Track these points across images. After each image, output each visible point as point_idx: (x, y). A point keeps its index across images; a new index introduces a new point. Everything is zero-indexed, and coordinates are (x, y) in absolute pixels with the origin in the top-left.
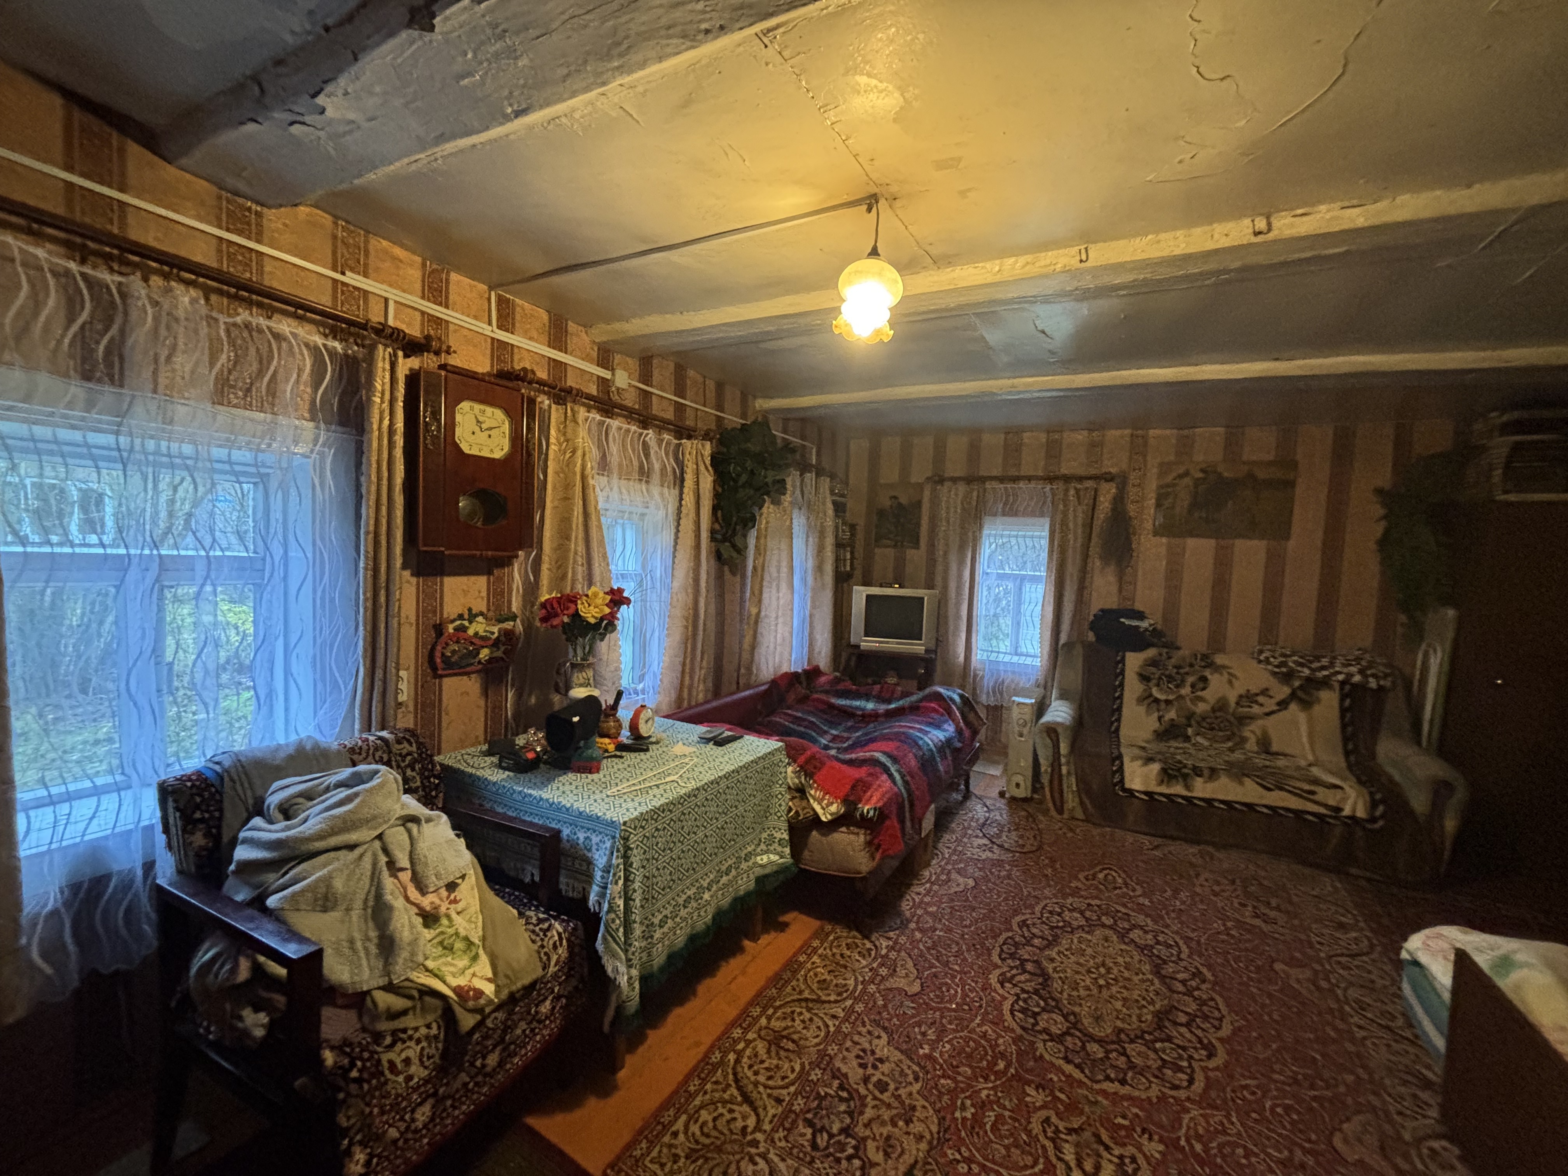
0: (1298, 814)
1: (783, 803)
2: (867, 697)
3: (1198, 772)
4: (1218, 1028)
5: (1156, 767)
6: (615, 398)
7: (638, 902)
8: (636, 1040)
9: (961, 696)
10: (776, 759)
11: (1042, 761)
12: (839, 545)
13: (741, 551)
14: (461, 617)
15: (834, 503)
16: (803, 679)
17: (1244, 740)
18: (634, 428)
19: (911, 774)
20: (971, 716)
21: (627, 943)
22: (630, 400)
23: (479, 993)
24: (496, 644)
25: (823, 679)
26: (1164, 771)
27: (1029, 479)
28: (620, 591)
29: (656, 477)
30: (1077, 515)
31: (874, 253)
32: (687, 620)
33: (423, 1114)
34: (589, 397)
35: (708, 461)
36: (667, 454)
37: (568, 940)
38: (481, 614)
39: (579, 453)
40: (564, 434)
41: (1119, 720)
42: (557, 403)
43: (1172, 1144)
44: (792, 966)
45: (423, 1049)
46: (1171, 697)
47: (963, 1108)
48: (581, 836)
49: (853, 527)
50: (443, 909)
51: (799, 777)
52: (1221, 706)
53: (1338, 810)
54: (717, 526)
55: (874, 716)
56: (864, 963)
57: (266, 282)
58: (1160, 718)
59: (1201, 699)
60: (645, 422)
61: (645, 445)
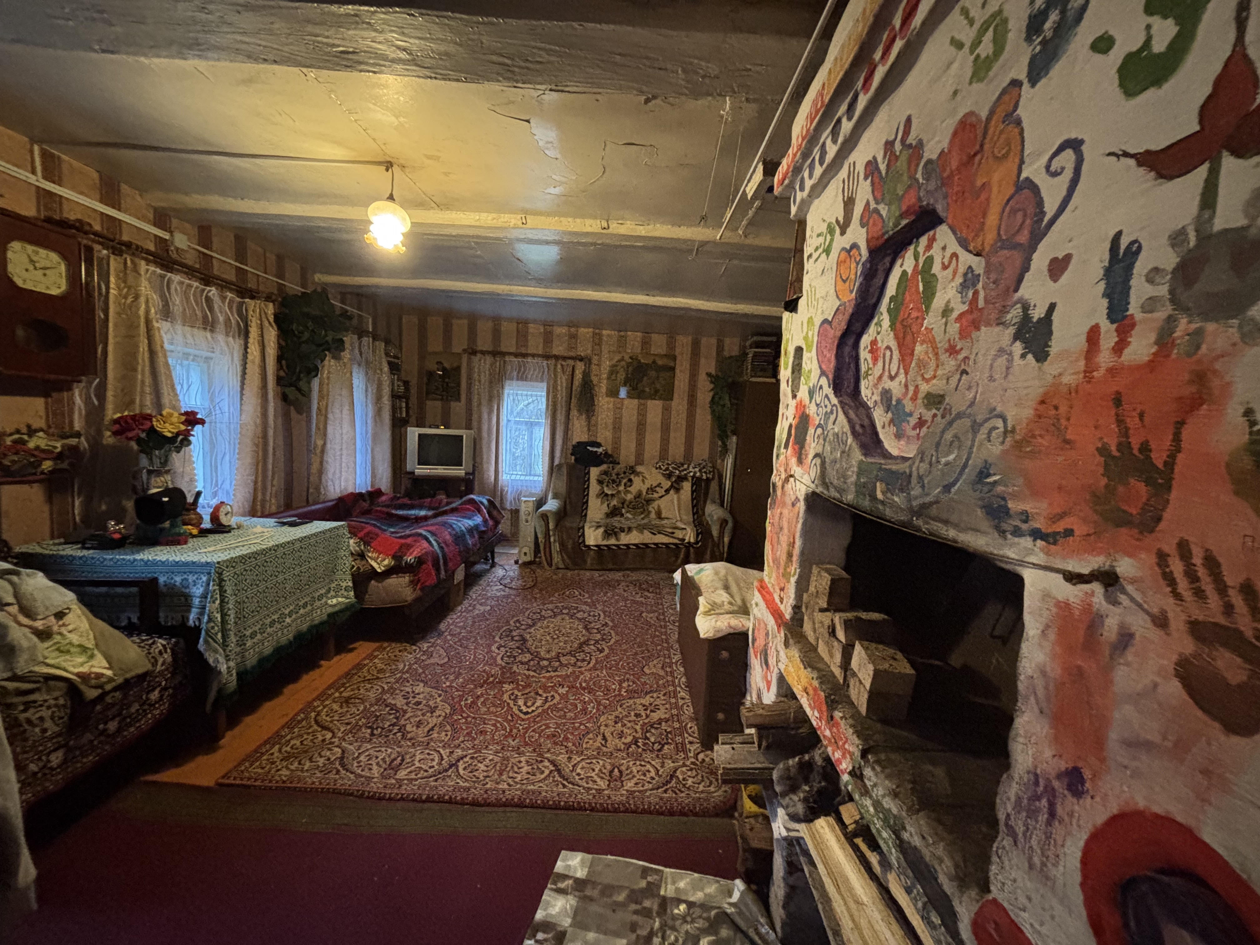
0: (666, 544)
1: (348, 562)
2: (421, 507)
3: (622, 530)
4: (608, 643)
5: (601, 530)
6: (174, 256)
7: (232, 616)
8: (233, 722)
9: (489, 501)
10: (341, 531)
11: (539, 536)
12: (394, 396)
13: (307, 395)
14: (18, 432)
15: (389, 363)
16: (367, 497)
17: (649, 512)
18: (196, 284)
19: (445, 543)
20: (495, 513)
21: (225, 645)
22: (190, 259)
23: (99, 676)
24: (60, 457)
25: (384, 498)
26: (605, 531)
27: (533, 356)
28: (194, 413)
29: (221, 327)
30: (563, 380)
31: (391, 198)
32: (257, 445)
33: (56, 759)
34: (148, 252)
35: (271, 319)
36: (230, 308)
37: (171, 649)
38: (41, 430)
39: (142, 300)
40: (125, 282)
41: (586, 508)
42: (113, 253)
43: (572, 687)
44: (359, 666)
45: (53, 712)
46: (614, 492)
47: (467, 700)
48: (178, 579)
49: (406, 383)
50: (55, 628)
51: (359, 546)
52: (639, 495)
53: (684, 540)
54: (282, 373)
55: (426, 518)
56: (411, 656)
58: (608, 505)
59: (629, 492)
60: (207, 280)
61: (208, 300)
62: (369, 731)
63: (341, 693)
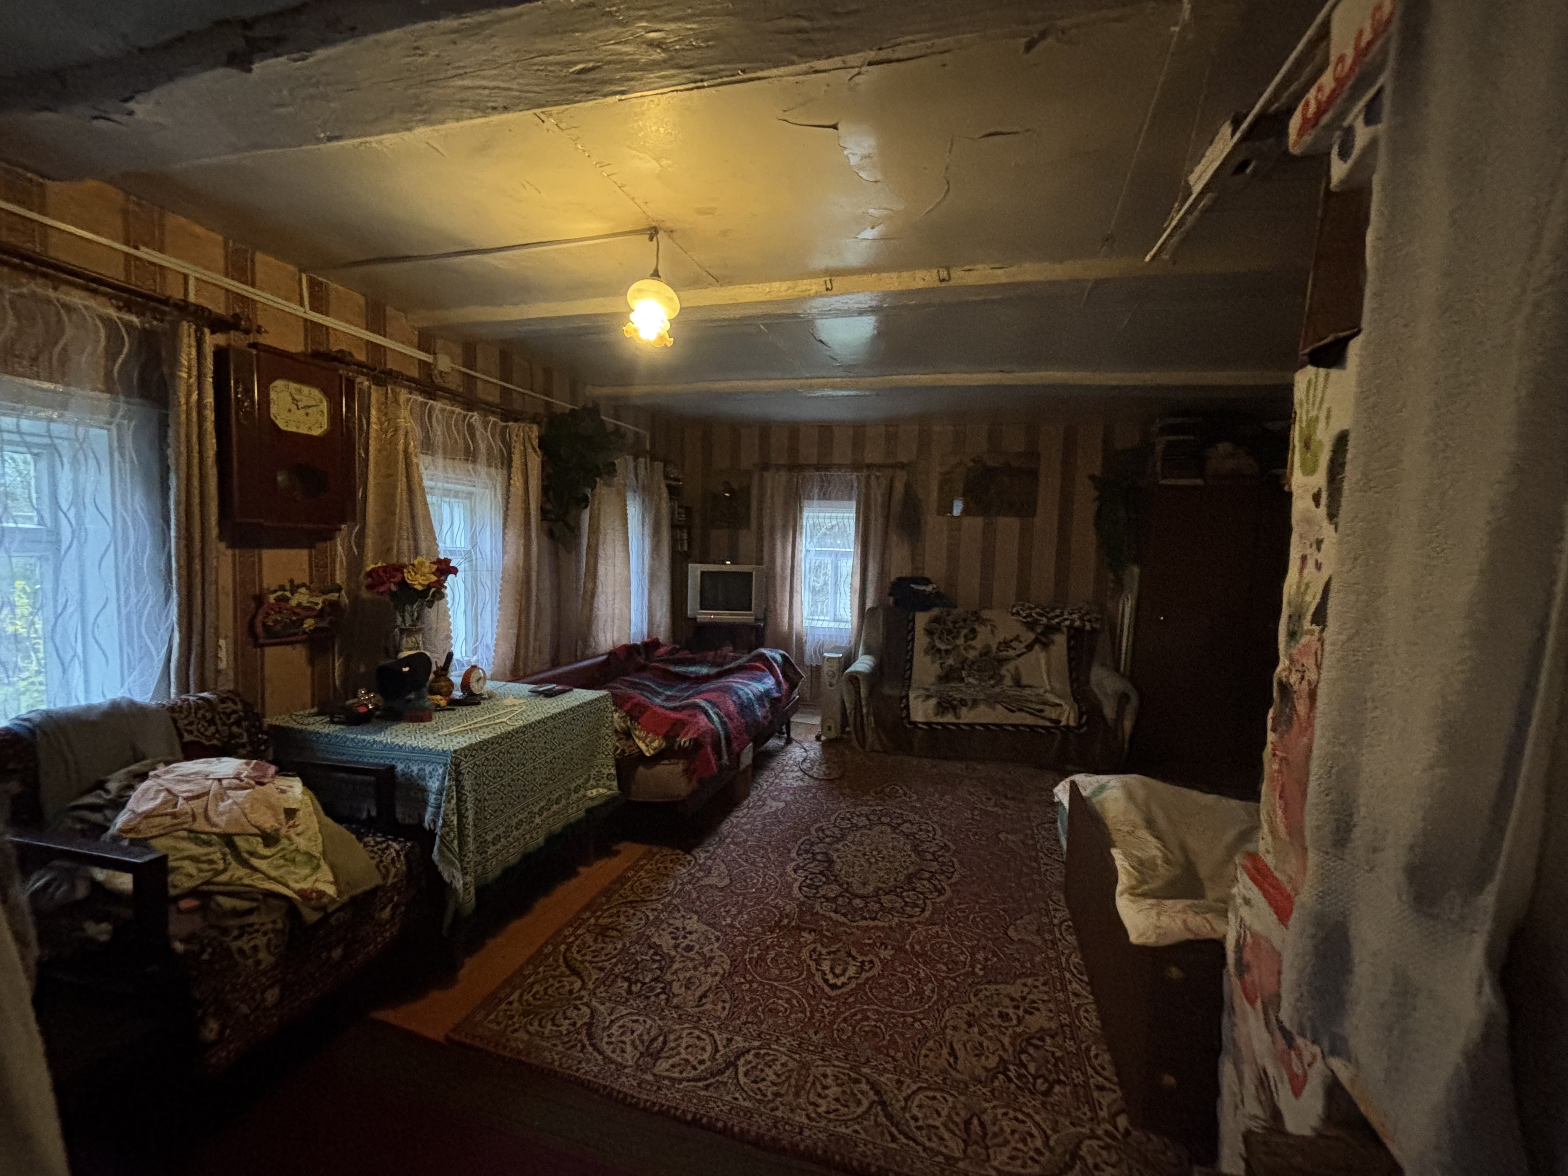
0: (1032, 728)
1: (610, 743)
2: (702, 663)
3: (963, 702)
4: (949, 878)
5: (933, 702)
6: (438, 381)
7: (470, 819)
8: (474, 945)
9: (783, 656)
10: (602, 705)
11: (847, 705)
12: (674, 527)
13: (574, 530)
14: (282, 588)
15: (669, 486)
16: (642, 650)
17: (1002, 678)
18: (458, 410)
19: (728, 716)
20: (791, 674)
21: (462, 856)
22: (454, 383)
23: (321, 894)
24: (320, 615)
25: (662, 650)
26: (939, 704)
27: (840, 467)
28: (448, 561)
29: (482, 458)
30: (877, 499)
31: (656, 275)
32: (520, 594)
33: (272, 995)
34: (410, 379)
35: (536, 442)
36: (493, 436)
37: (406, 856)
38: (304, 585)
39: (401, 432)
40: (386, 414)
41: (911, 668)
42: (376, 384)
43: (900, 949)
44: (622, 880)
45: (269, 940)
46: (949, 647)
47: (752, 951)
48: (415, 769)
49: (688, 511)
50: (283, 831)
51: (625, 722)
52: (986, 652)
53: (1059, 722)
54: (548, 506)
55: (707, 678)
56: (684, 871)
57: (52, 253)
58: (942, 664)
59: (972, 647)
60: (470, 404)
61: (471, 427)
62: (626, 985)
63: (598, 918)
